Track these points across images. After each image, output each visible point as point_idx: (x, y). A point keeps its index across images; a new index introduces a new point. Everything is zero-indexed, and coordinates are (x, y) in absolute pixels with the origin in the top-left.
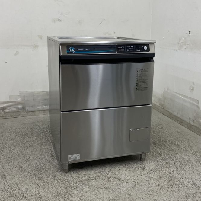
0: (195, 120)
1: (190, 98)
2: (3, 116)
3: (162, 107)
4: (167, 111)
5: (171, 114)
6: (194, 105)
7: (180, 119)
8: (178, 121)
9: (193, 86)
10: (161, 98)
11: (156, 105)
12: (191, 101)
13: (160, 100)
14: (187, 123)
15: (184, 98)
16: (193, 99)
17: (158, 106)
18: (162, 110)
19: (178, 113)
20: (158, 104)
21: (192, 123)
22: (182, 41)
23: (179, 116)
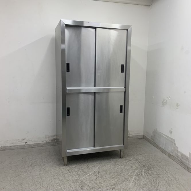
0: (173, 152)
1: (170, 138)
2: (54, 144)
3: (153, 141)
4: (156, 144)
5: (158, 146)
6: (172, 142)
7: (164, 150)
8: (162, 151)
9: (171, 130)
10: (152, 135)
11: (149, 139)
12: (171, 140)
13: (152, 136)
14: (168, 153)
15: (166, 137)
16: (172, 139)
17: (150, 140)
18: (153, 143)
19: (162, 146)
20: (150, 139)
21: (171, 154)
22: (164, 101)
23: (163, 148)
